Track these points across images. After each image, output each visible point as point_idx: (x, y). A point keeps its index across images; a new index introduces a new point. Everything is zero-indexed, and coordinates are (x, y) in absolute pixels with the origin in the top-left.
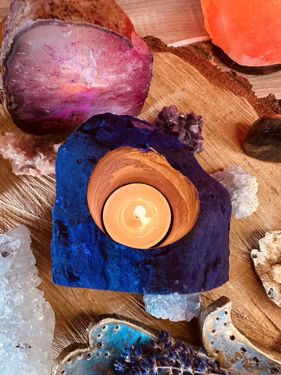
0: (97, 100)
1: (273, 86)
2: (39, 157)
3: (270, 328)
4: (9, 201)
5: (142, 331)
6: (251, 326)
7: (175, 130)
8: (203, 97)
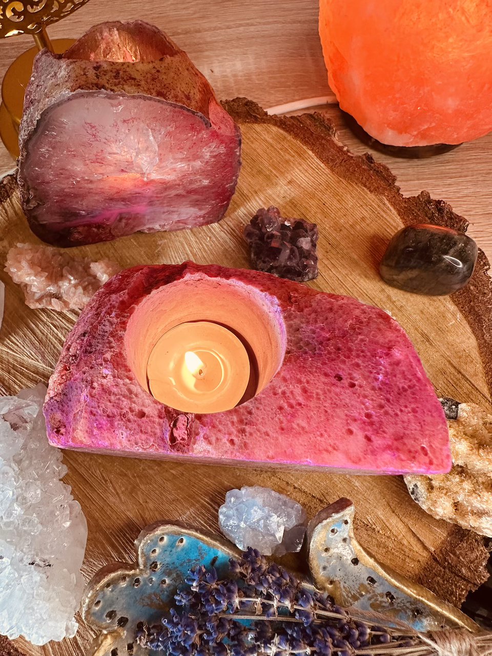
0: (157, 197)
1: (435, 176)
2: (68, 281)
3: (414, 546)
4: (19, 349)
5: (218, 547)
6: (386, 543)
7: (275, 244)
8: (320, 194)
